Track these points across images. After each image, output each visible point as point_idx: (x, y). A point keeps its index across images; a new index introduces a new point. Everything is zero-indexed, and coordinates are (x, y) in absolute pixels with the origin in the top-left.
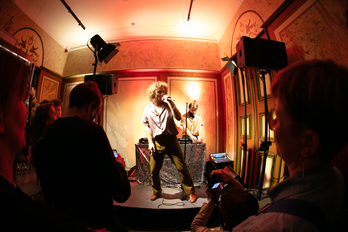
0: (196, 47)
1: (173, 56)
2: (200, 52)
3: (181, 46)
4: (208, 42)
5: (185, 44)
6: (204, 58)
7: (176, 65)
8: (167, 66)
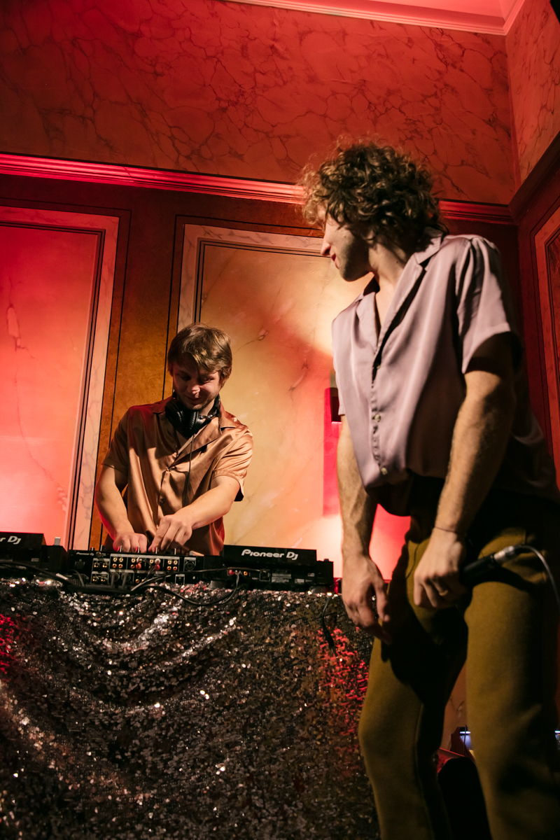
0: (369, 58)
1: (224, 104)
2: (390, 93)
3: (277, 45)
4: (442, 32)
5: (302, 36)
6: (416, 131)
7: (240, 157)
8: (188, 157)
